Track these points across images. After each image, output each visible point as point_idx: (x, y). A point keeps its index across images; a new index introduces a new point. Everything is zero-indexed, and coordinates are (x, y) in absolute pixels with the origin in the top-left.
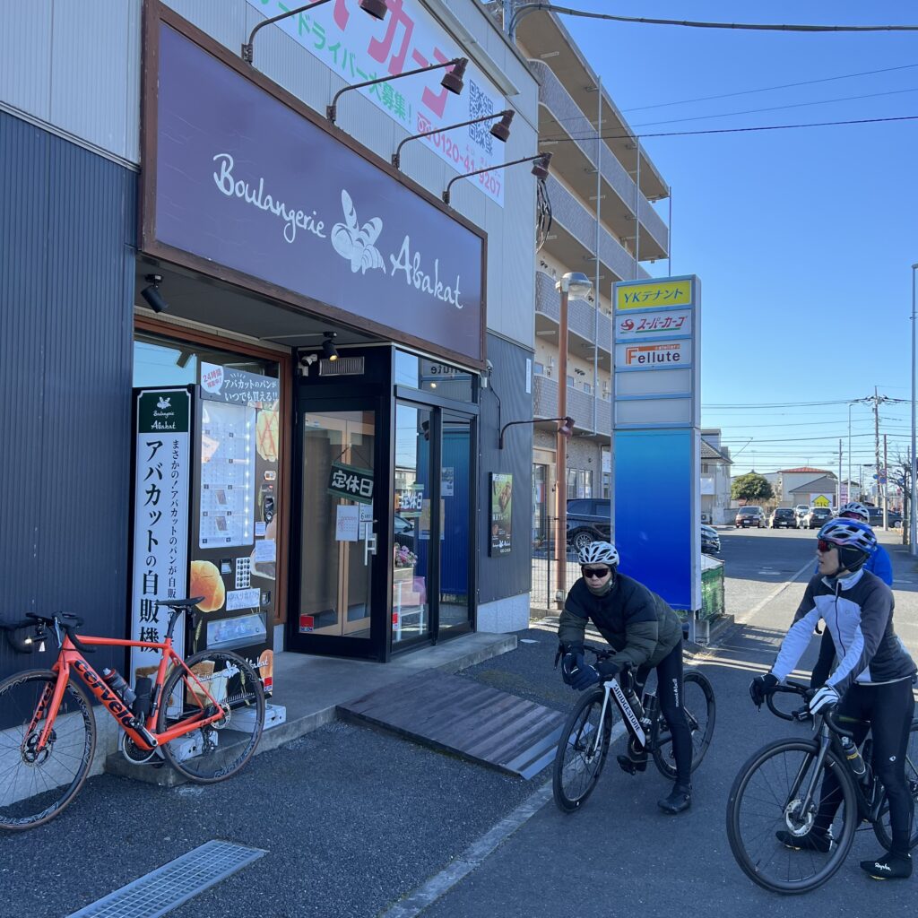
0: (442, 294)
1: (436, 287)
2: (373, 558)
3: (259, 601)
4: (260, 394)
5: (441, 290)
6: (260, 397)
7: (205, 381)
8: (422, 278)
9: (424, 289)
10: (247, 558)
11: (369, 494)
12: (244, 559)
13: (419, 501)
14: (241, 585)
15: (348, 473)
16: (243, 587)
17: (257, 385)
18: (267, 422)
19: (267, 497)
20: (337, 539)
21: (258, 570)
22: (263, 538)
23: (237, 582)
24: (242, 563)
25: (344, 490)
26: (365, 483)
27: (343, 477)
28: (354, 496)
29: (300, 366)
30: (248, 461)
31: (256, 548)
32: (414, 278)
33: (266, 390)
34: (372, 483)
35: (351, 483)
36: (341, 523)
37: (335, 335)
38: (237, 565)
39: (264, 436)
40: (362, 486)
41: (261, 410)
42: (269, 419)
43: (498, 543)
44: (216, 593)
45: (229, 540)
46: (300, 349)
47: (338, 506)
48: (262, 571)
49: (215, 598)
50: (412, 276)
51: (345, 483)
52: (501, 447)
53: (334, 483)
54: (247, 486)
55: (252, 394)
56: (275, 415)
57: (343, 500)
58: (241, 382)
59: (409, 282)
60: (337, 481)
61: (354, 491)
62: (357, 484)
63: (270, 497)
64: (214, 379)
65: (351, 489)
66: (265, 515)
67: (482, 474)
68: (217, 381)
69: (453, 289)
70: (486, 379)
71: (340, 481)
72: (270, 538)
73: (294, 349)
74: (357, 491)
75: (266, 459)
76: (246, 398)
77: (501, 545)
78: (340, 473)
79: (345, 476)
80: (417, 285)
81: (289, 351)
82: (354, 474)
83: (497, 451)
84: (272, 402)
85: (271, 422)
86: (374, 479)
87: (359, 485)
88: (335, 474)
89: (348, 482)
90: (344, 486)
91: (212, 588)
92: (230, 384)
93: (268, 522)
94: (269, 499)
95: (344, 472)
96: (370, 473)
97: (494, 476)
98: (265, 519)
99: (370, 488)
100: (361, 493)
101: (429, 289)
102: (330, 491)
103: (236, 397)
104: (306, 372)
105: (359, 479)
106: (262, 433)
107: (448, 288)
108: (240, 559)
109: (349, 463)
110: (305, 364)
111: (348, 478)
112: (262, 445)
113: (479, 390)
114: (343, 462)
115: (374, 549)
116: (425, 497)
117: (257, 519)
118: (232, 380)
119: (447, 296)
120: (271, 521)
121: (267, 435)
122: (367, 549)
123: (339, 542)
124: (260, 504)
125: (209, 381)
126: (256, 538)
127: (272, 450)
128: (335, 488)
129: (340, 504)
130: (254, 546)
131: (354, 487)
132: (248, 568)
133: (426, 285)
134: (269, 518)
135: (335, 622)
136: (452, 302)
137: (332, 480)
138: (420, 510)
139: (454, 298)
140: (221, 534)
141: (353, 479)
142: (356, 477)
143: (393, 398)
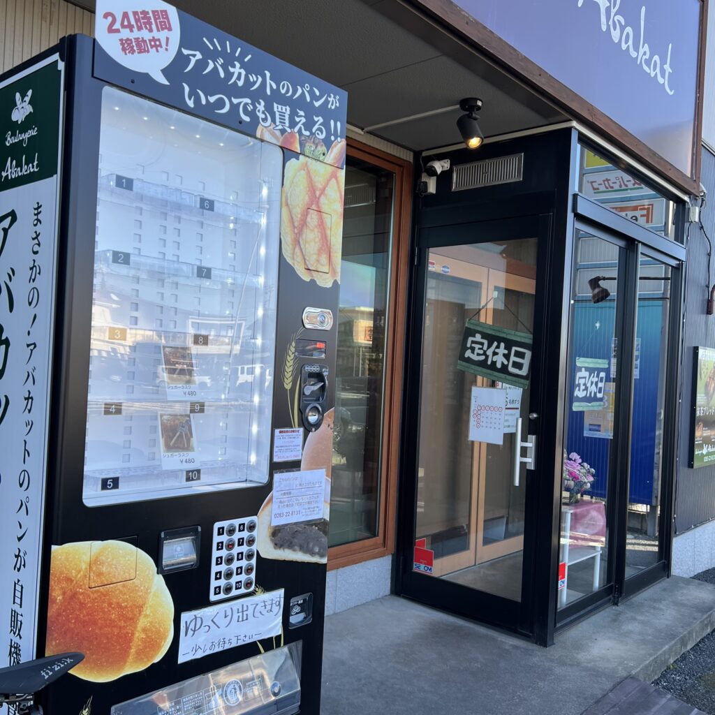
0: (648, 64)
1: (641, 51)
2: (527, 475)
3: (280, 619)
4: (293, 114)
5: (647, 57)
6: (293, 124)
7: (111, 30)
8: (622, 28)
9: (624, 47)
10: (246, 520)
11: (524, 372)
12: (236, 522)
13: (600, 385)
14: (228, 590)
15: (491, 339)
16: (234, 593)
17: (285, 88)
18: (312, 188)
19: (309, 369)
20: (471, 438)
21: (278, 545)
22: (294, 465)
23: (214, 584)
24: (231, 532)
25: (483, 364)
26: (518, 354)
27: (482, 344)
28: (496, 374)
29: (424, 178)
30: (261, 280)
31: (275, 493)
32: (611, 23)
33: (311, 112)
34: (528, 354)
35: (495, 354)
36: (477, 415)
37: (479, 103)
38: (216, 539)
39: (304, 223)
40: (513, 358)
41: (297, 155)
42: (319, 182)
43: (701, 447)
44: (142, 623)
45: (192, 475)
46: (424, 154)
47: (474, 389)
48: (290, 546)
49: (139, 635)
50: (608, 19)
51: (485, 353)
52: (709, 312)
53: (468, 354)
54: (259, 341)
55: (269, 109)
56: (334, 176)
57: (479, 378)
58: (237, 70)
59: (604, 28)
60: (473, 349)
61: (499, 365)
62: (505, 355)
63: (315, 369)
64: (145, 35)
65: (494, 363)
66: (301, 412)
67: (686, 350)
68: (156, 44)
69: (663, 62)
70: (697, 209)
71: (477, 351)
72: (315, 465)
73: (417, 154)
74: (504, 368)
75: (307, 279)
76: (252, 114)
77: (705, 451)
78: (478, 338)
79: (486, 342)
80: (615, 35)
81: (408, 157)
82: (500, 340)
83: (704, 317)
84: (328, 143)
85: (323, 191)
86: (534, 348)
87: (507, 357)
88: (470, 339)
89: (490, 352)
90: (483, 358)
91: (130, 613)
92: (201, 64)
93: (308, 428)
94: (311, 375)
95: (484, 336)
96: (527, 338)
97: (701, 352)
98: (304, 423)
99: (526, 362)
100: (511, 369)
101: (631, 49)
102: (462, 365)
103: (220, 104)
104: (432, 188)
105: (508, 348)
106: (298, 211)
107: (656, 58)
108: (225, 524)
109: (490, 322)
110: (432, 172)
111: (489, 346)
112: (297, 242)
113: (687, 225)
114: (482, 320)
115: (530, 461)
116: (608, 379)
117: (280, 420)
118: (209, 55)
119: (654, 70)
120: (317, 425)
121: (313, 219)
122: (518, 459)
123: (473, 442)
124: (288, 386)
125: (125, 33)
126: (275, 467)
127: (324, 259)
128: (469, 360)
129: (476, 385)
130: (268, 488)
131: (500, 360)
132: (251, 542)
133: (627, 42)
134: (313, 418)
135: (465, 547)
136: (661, 80)
137: (464, 348)
138: (601, 400)
139: (663, 76)
140: (174, 461)
141: (498, 347)
142: (502, 345)
143: (570, 216)
